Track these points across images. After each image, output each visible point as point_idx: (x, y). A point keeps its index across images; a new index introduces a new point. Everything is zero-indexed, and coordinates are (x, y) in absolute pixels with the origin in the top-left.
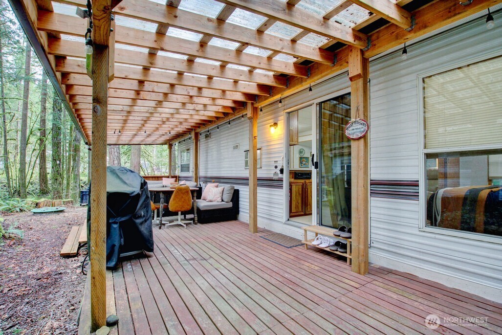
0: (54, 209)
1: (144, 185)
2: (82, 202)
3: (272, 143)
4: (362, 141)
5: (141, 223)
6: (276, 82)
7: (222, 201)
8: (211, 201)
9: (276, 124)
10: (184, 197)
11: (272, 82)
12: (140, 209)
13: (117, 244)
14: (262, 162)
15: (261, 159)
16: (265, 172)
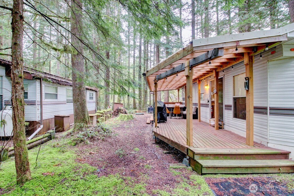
0: (141, 113)
1: (164, 105)
2: (148, 112)
3: (206, 92)
4: (216, 94)
5: (164, 114)
9: (207, 85)
10: (177, 109)
12: (163, 111)
13: (159, 117)
14: (204, 98)
15: (204, 97)
16: (205, 102)
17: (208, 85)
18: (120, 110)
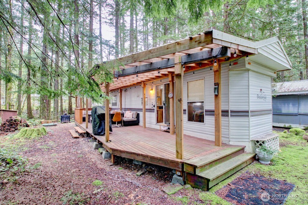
0: (52, 124)
2: (61, 121)
3: (151, 96)
4: (172, 99)
7: (133, 118)
8: (128, 118)
9: (152, 89)
10: (118, 116)
14: (147, 103)
15: (147, 101)
16: (149, 106)
17: (154, 89)
18: (15, 122)
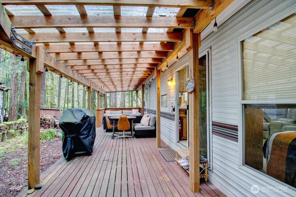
3: (171, 91)
4: (193, 93)
5: (84, 138)
6: (158, 56)
7: (149, 125)
9: (172, 79)
10: (124, 122)
11: (155, 56)
12: (83, 130)
14: (167, 103)
15: (167, 101)
17: (174, 79)
18: (45, 120)
